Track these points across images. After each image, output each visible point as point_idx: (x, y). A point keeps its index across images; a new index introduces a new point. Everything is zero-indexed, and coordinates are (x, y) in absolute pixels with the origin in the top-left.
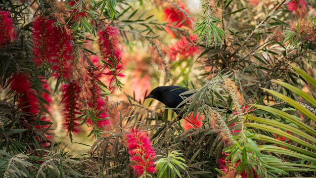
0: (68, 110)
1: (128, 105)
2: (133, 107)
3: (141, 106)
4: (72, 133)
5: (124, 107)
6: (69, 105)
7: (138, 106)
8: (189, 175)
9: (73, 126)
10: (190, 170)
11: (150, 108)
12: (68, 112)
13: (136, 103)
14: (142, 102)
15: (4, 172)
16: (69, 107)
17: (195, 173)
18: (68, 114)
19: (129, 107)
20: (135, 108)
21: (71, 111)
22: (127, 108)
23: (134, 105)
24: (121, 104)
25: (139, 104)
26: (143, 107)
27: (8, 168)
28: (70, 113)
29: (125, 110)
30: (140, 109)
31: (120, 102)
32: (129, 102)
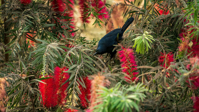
0: (83, 9)
1: (124, 5)
2: (128, 6)
3: (133, 5)
4: (85, 23)
5: (122, 6)
6: (83, 6)
7: (131, 5)
8: (161, 44)
9: (86, 19)
10: (161, 41)
11: (138, 7)
12: (83, 10)
13: (129, 4)
14: (133, 3)
15: (44, 54)
16: (83, 7)
17: (164, 43)
18: (83, 11)
19: (125, 7)
20: (129, 7)
21: (84, 9)
22: (124, 7)
23: (128, 5)
24: (120, 5)
25: (131, 4)
26: (134, 6)
27: (46, 52)
28: (84, 11)
29: (122, 8)
30: (132, 8)
31: (120, 3)
32: (125, 3)
